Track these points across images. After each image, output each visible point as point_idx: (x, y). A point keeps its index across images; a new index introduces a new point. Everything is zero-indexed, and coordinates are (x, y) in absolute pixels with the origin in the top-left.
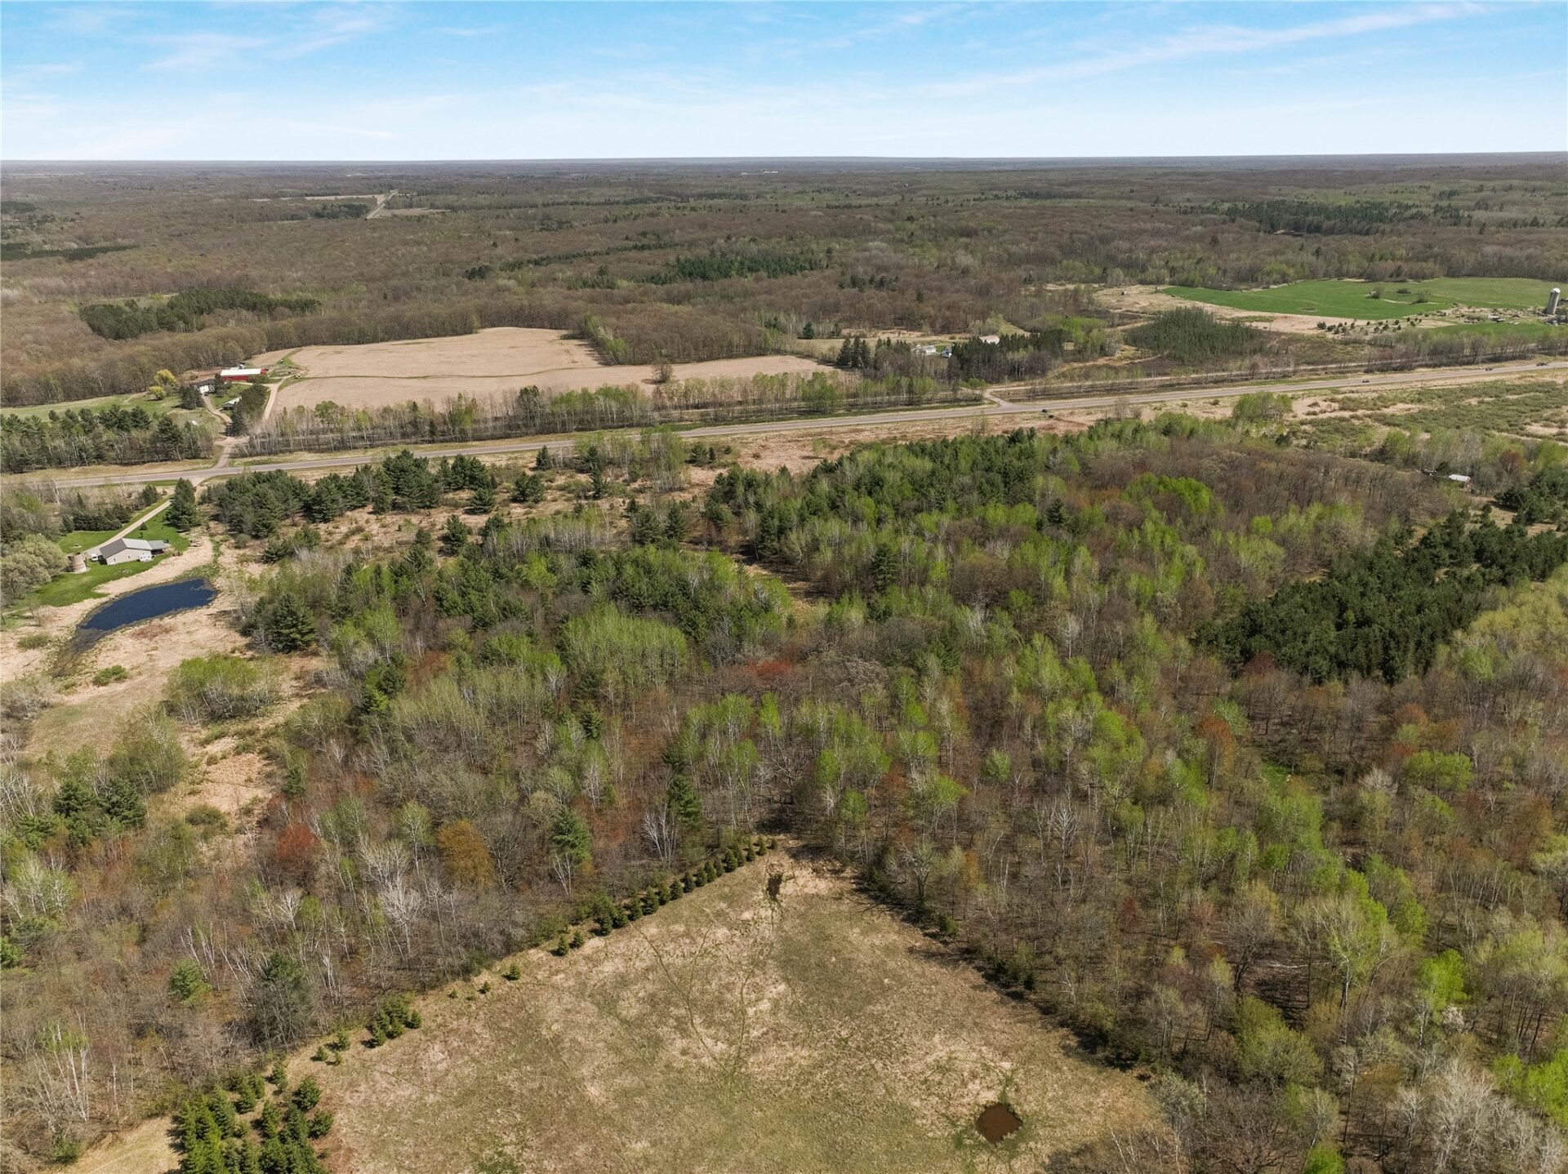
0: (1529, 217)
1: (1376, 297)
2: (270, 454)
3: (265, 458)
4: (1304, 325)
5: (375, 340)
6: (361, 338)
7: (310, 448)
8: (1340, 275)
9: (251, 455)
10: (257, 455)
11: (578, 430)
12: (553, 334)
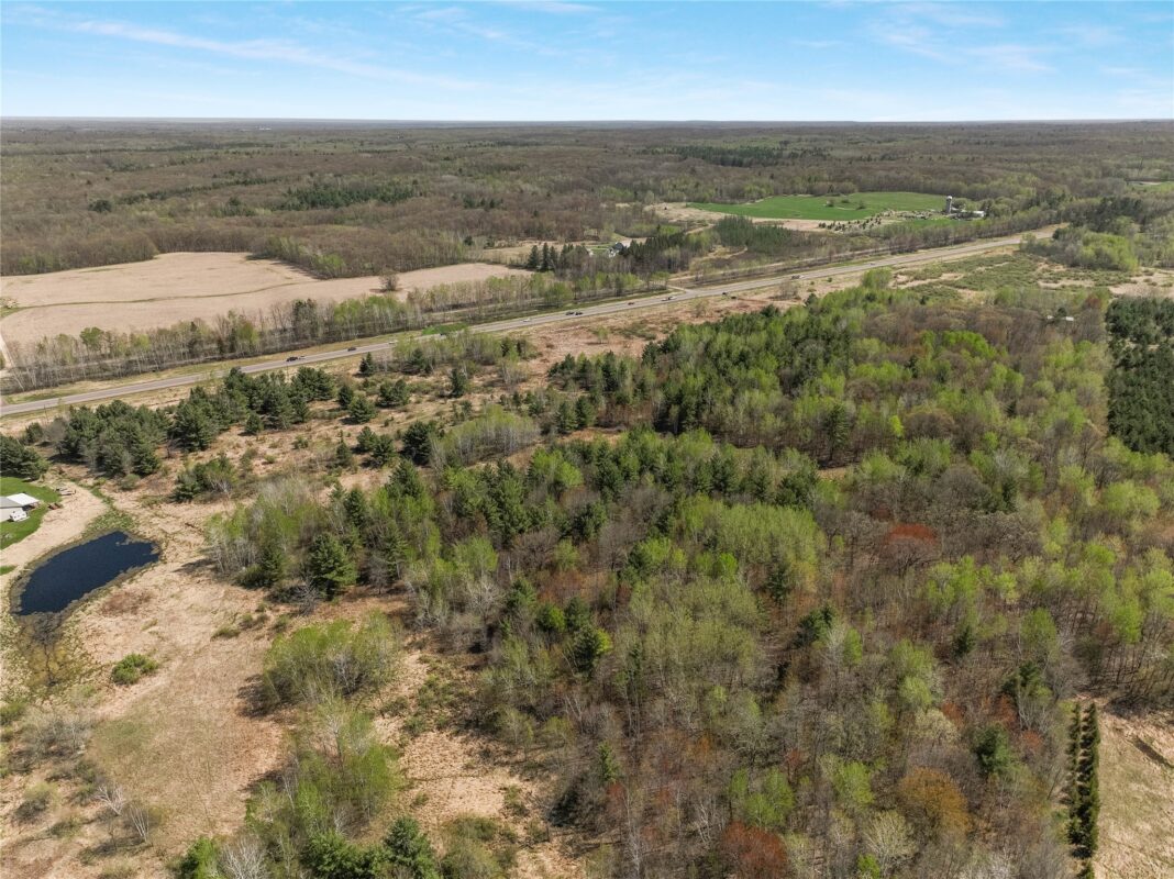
0: (865, 156)
1: (831, 206)
2: (48, 386)
3: (44, 391)
4: (809, 226)
5: (57, 268)
6: (41, 268)
7: (91, 376)
8: (795, 193)
9: (26, 390)
10: (34, 389)
11: (359, 337)
12: (238, 257)
